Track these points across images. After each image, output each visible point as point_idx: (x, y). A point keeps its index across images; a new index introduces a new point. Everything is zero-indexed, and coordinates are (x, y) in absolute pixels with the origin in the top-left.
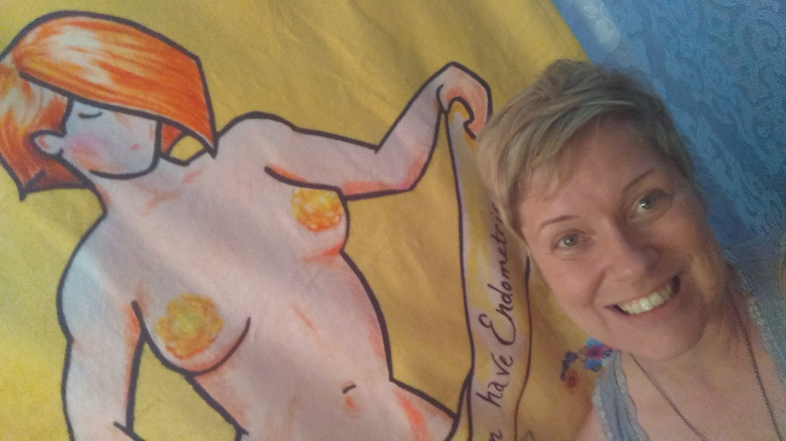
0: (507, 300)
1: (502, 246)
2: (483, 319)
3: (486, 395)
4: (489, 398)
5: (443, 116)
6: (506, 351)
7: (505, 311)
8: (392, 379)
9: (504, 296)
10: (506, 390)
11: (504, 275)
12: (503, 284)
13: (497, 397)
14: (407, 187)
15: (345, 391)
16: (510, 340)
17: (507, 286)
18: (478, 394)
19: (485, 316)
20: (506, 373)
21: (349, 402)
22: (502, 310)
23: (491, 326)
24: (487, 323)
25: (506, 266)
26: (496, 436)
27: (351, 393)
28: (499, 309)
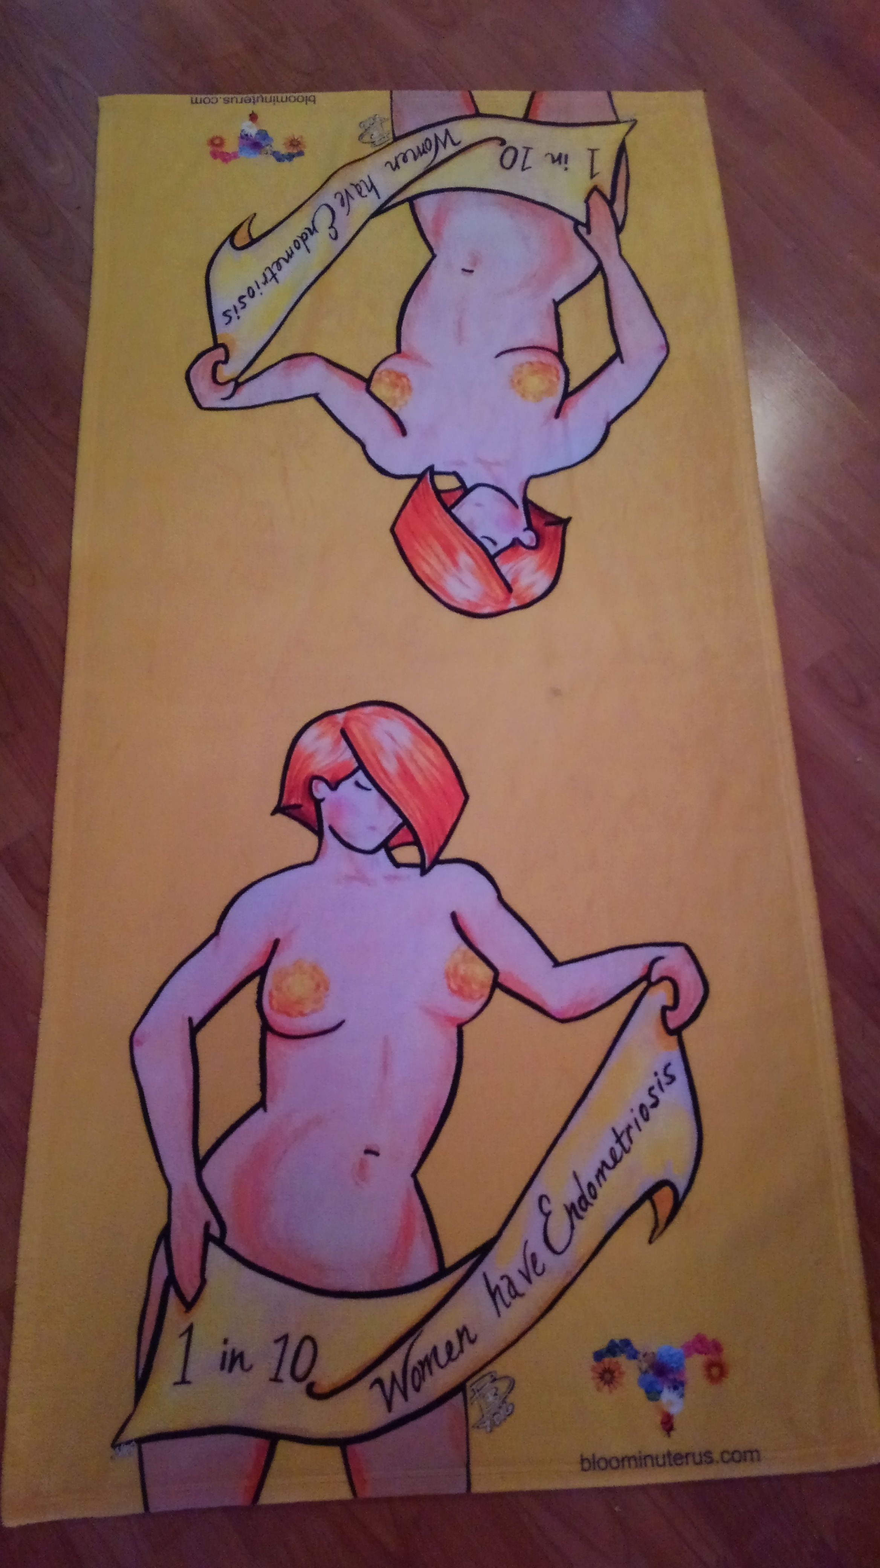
0: (583, 1205)
1: (618, 1149)
2: (545, 1201)
3: (493, 1287)
4: (494, 1293)
5: (644, 985)
6: (544, 1256)
7: (573, 1215)
8: (414, 1175)
9: (582, 1197)
10: (518, 1301)
11: (597, 1177)
12: (590, 1185)
13: (503, 1300)
14: (561, 1017)
15: (368, 1151)
16: (559, 1248)
17: (593, 1192)
18: (485, 1275)
19: (548, 1200)
20: (529, 1280)
21: (363, 1166)
22: (571, 1210)
23: (547, 1215)
24: (546, 1210)
25: (606, 1172)
26: (468, 1334)
27: (371, 1157)
28: (569, 1206)
